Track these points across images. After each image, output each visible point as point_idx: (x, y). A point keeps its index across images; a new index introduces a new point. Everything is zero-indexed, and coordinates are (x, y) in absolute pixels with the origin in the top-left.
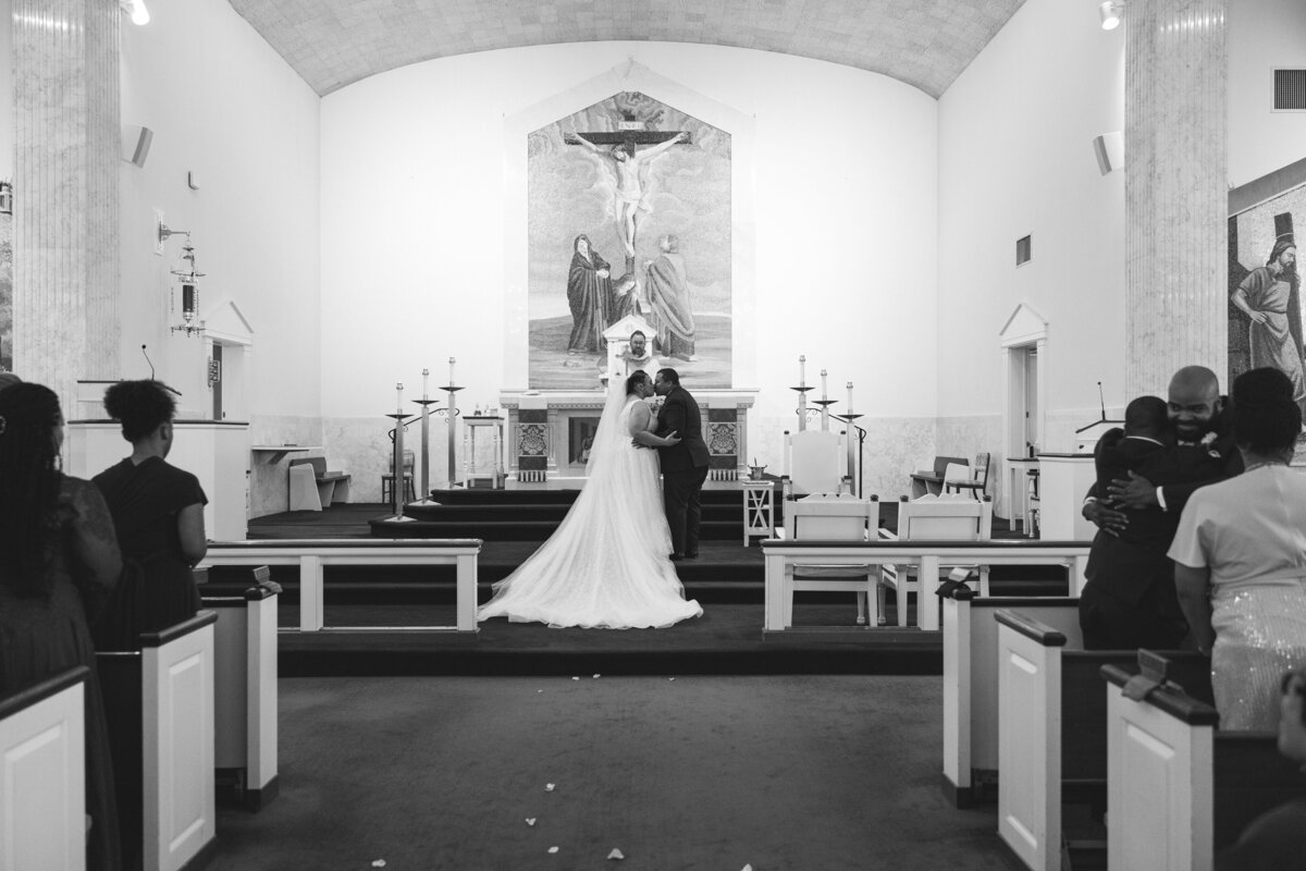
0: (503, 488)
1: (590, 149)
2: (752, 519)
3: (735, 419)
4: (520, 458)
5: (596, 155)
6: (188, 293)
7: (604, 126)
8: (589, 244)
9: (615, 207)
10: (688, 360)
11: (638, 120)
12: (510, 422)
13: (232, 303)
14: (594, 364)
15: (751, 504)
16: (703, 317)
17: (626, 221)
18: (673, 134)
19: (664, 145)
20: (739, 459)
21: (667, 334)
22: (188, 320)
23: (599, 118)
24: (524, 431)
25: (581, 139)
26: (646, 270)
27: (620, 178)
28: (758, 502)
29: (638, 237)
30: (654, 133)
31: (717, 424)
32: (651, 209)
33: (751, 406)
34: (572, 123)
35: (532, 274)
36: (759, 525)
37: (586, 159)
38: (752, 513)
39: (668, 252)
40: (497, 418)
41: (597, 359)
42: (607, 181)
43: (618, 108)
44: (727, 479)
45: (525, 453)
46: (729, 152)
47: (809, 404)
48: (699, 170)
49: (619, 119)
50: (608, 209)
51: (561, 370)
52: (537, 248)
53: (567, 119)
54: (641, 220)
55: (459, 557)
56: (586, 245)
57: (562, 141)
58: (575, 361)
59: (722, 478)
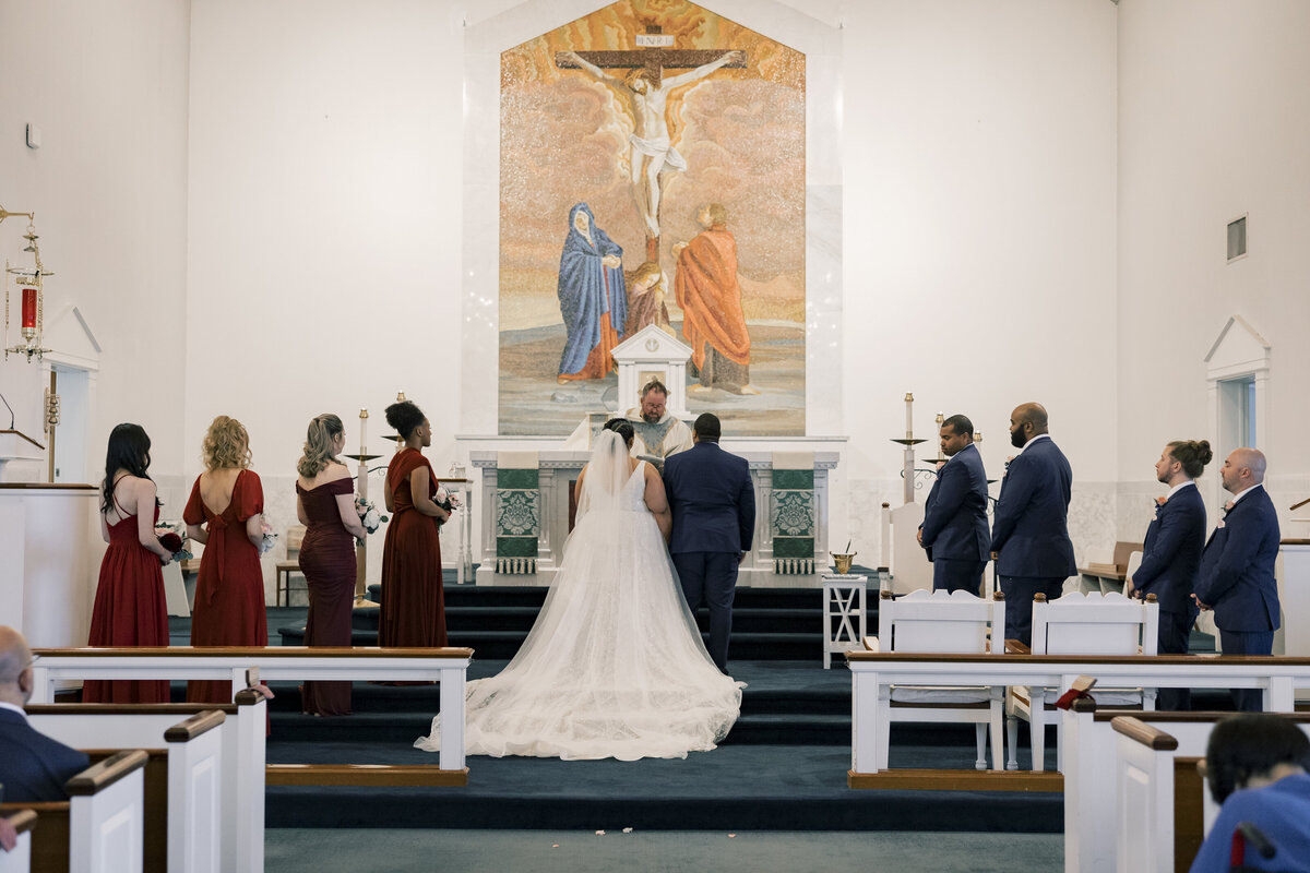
0: (474, 582)
1: (593, 76)
2: (834, 630)
3: (810, 485)
4: (499, 540)
5: (603, 85)
6: (29, 299)
7: (614, 41)
8: (592, 217)
9: (630, 162)
10: (739, 393)
11: (666, 33)
12: (485, 487)
13: (76, 311)
14: (596, 398)
15: (834, 607)
16: (761, 327)
17: (647, 182)
18: (718, 54)
19: (705, 70)
20: (816, 542)
21: (707, 352)
22: (29, 339)
23: (608, 29)
24: (505, 500)
25: (581, 61)
26: (677, 257)
27: (638, 119)
28: (844, 605)
29: (664, 207)
30: (690, 51)
31: (784, 492)
32: (684, 165)
33: (834, 465)
34: (567, 36)
35: (505, 263)
36: (845, 638)
37: (587, 90)
38: (836, 621)
39: (710, 230)
40: (464, 481)
41: (602, 390)
42: (617, 125)
43: (637, 15)
44: (799, 571)
45: (507, 532)
46: (803, 82)
47: (919, 464)
48: (757, 107)
49: (637, 31)
50: (619, 166)
51: (547, 406)
52: (513, 221)
53: (559, 31)
54: (671, 182)
55: (444, 672)
56: (586, 221)
57: (551, 63)
58: (568, 394)
59: (792, 571)
